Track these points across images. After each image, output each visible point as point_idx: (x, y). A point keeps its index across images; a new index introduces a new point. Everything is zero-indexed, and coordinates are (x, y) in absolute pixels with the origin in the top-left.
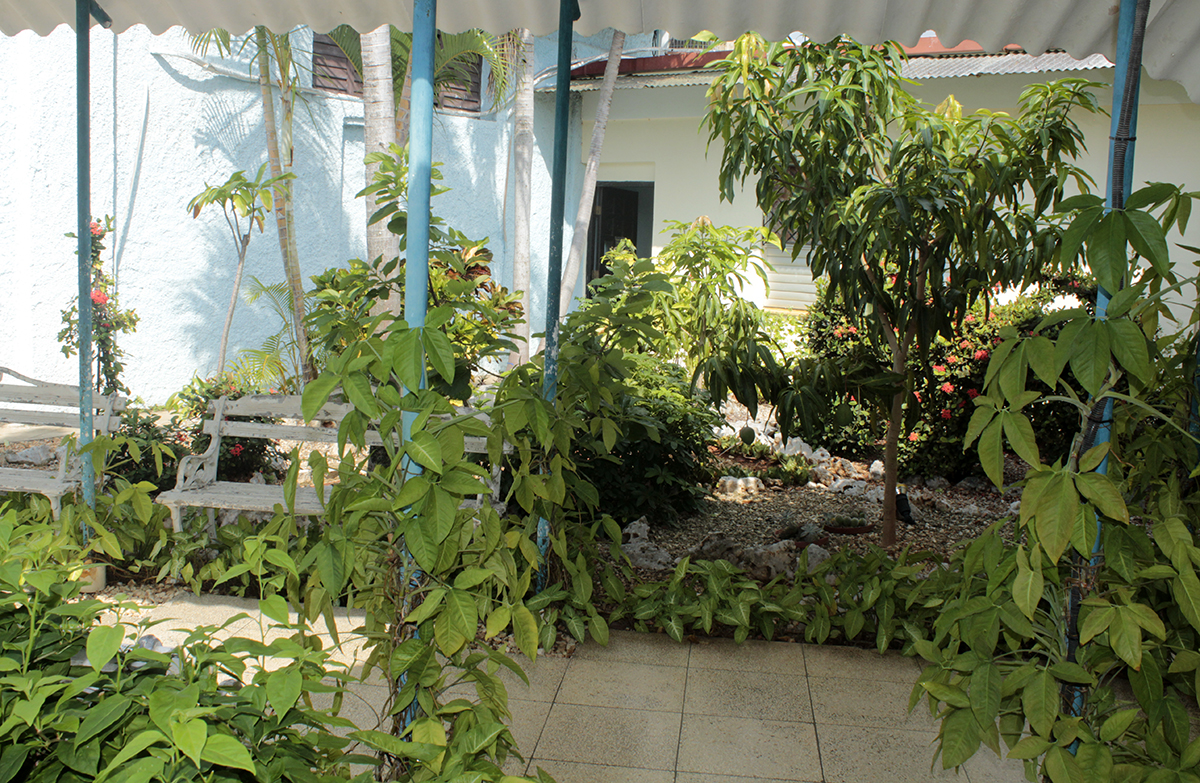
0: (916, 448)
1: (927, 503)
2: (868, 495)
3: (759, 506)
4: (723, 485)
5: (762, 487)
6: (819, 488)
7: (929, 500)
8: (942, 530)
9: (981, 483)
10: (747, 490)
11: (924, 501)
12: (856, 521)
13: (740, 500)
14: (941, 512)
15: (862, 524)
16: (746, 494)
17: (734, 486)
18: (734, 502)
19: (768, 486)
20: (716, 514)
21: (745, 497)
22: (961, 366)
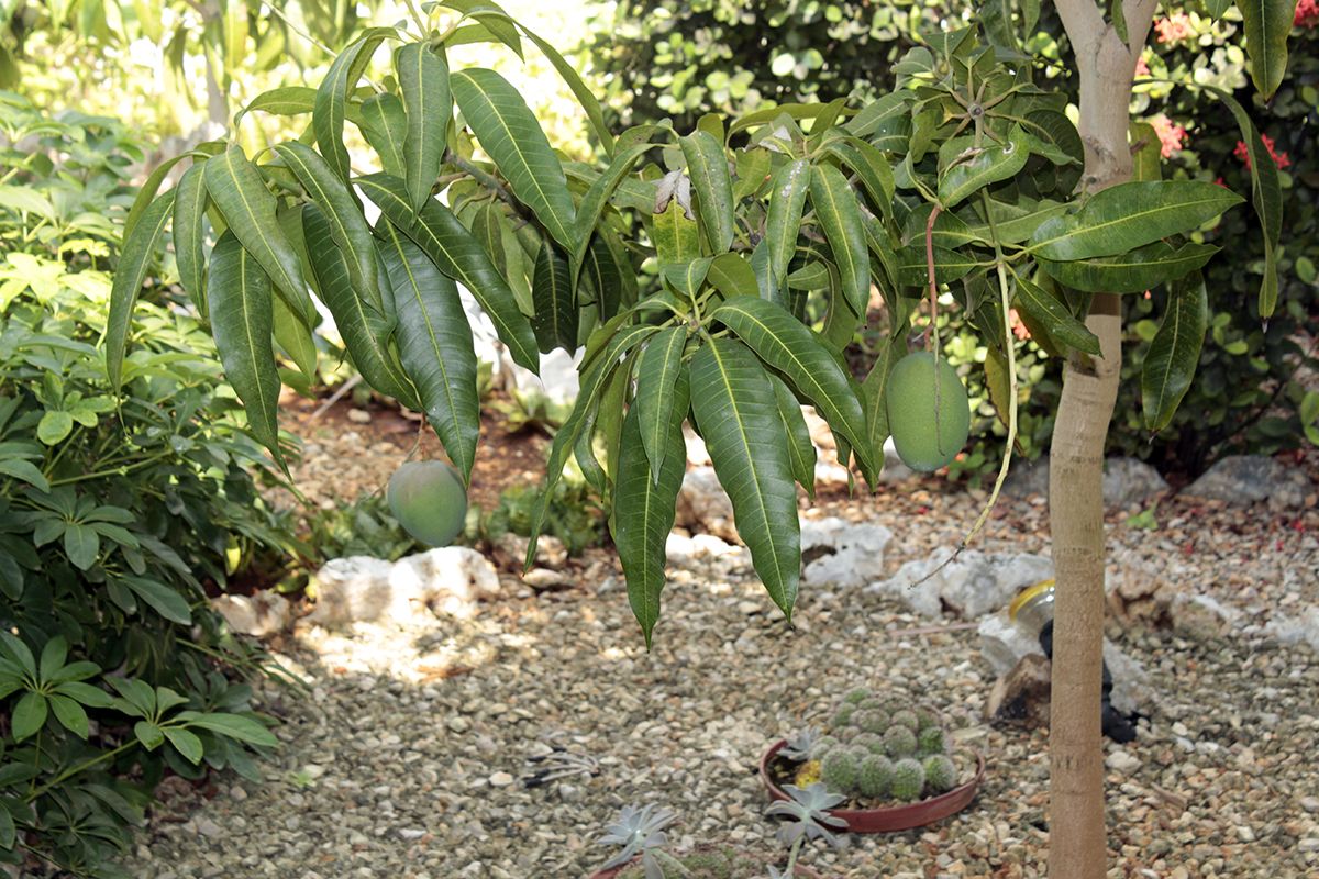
0: (1039, 361)
1: (1137, 609)
2: (900, 582)
3: (488, 693)
4: (335, 597)
5: (490, 580)
6: (705, 557)
7: (1146, 597)
8: (1246, 757)
9: (1284, 479)
10: (430, 604)
11: (1126, 603)
12: (910, 774)
13: (411, 669)
14: (1201, 649)
15: (935, 788)
16: (429, 624)
17: (379, 595)
18: (384, 680)
19: (510, 569)
20: (313, 770)
21: (426, 645)
22: (1210, 50)
